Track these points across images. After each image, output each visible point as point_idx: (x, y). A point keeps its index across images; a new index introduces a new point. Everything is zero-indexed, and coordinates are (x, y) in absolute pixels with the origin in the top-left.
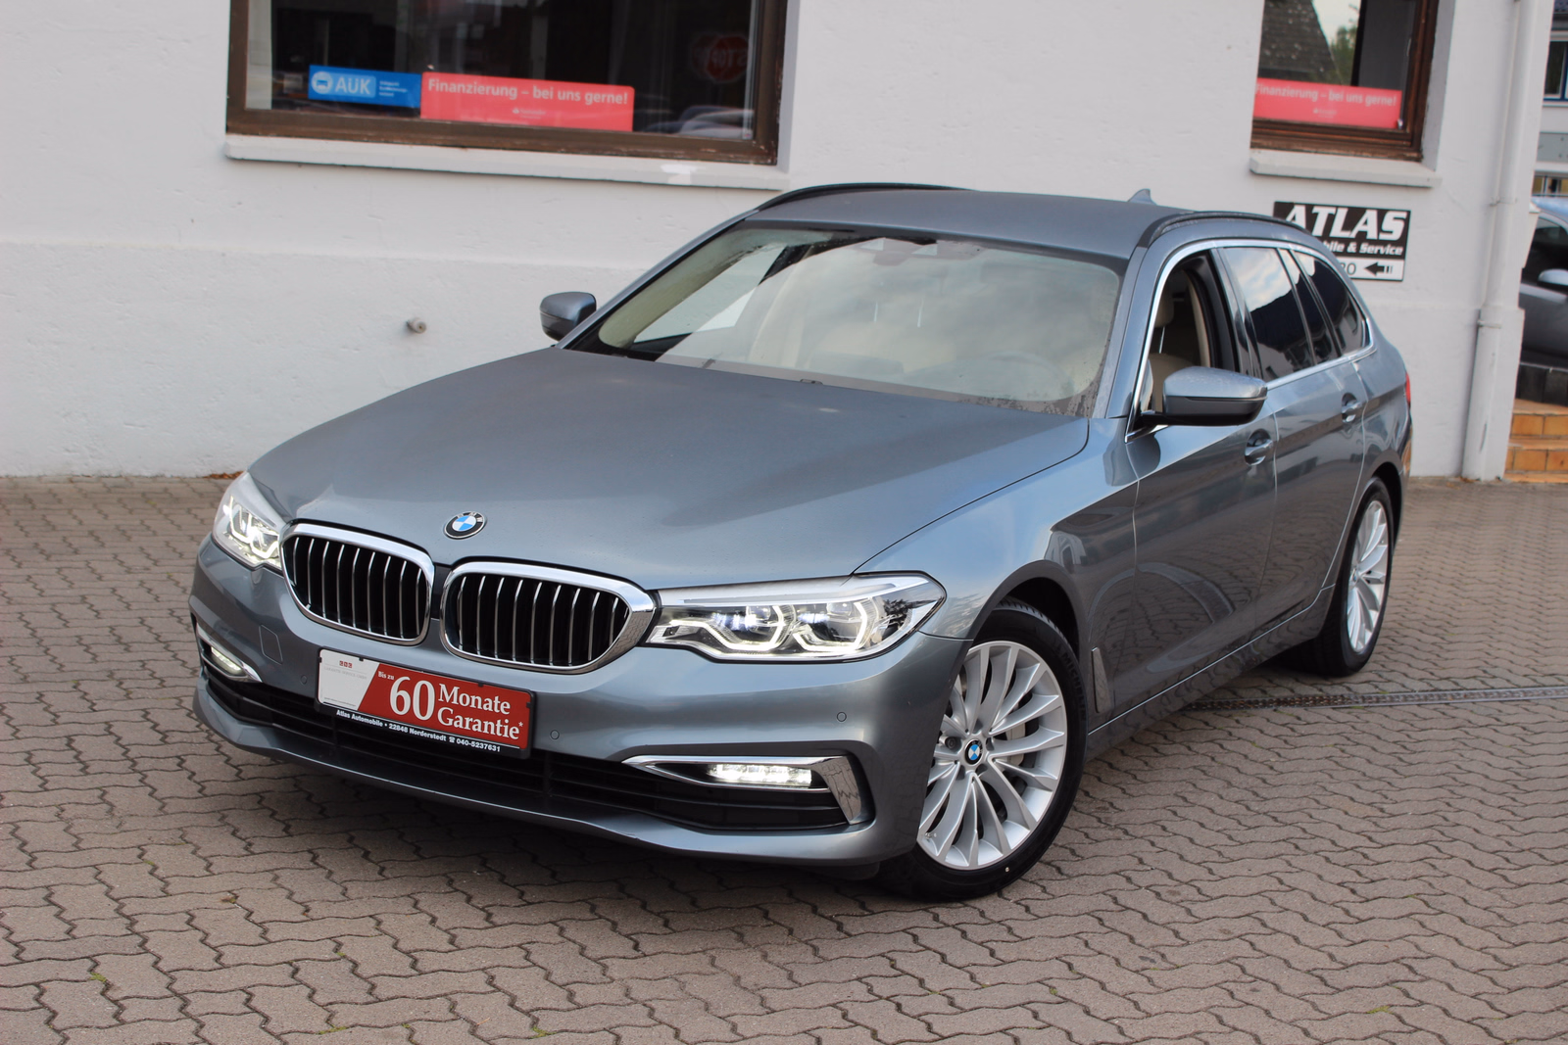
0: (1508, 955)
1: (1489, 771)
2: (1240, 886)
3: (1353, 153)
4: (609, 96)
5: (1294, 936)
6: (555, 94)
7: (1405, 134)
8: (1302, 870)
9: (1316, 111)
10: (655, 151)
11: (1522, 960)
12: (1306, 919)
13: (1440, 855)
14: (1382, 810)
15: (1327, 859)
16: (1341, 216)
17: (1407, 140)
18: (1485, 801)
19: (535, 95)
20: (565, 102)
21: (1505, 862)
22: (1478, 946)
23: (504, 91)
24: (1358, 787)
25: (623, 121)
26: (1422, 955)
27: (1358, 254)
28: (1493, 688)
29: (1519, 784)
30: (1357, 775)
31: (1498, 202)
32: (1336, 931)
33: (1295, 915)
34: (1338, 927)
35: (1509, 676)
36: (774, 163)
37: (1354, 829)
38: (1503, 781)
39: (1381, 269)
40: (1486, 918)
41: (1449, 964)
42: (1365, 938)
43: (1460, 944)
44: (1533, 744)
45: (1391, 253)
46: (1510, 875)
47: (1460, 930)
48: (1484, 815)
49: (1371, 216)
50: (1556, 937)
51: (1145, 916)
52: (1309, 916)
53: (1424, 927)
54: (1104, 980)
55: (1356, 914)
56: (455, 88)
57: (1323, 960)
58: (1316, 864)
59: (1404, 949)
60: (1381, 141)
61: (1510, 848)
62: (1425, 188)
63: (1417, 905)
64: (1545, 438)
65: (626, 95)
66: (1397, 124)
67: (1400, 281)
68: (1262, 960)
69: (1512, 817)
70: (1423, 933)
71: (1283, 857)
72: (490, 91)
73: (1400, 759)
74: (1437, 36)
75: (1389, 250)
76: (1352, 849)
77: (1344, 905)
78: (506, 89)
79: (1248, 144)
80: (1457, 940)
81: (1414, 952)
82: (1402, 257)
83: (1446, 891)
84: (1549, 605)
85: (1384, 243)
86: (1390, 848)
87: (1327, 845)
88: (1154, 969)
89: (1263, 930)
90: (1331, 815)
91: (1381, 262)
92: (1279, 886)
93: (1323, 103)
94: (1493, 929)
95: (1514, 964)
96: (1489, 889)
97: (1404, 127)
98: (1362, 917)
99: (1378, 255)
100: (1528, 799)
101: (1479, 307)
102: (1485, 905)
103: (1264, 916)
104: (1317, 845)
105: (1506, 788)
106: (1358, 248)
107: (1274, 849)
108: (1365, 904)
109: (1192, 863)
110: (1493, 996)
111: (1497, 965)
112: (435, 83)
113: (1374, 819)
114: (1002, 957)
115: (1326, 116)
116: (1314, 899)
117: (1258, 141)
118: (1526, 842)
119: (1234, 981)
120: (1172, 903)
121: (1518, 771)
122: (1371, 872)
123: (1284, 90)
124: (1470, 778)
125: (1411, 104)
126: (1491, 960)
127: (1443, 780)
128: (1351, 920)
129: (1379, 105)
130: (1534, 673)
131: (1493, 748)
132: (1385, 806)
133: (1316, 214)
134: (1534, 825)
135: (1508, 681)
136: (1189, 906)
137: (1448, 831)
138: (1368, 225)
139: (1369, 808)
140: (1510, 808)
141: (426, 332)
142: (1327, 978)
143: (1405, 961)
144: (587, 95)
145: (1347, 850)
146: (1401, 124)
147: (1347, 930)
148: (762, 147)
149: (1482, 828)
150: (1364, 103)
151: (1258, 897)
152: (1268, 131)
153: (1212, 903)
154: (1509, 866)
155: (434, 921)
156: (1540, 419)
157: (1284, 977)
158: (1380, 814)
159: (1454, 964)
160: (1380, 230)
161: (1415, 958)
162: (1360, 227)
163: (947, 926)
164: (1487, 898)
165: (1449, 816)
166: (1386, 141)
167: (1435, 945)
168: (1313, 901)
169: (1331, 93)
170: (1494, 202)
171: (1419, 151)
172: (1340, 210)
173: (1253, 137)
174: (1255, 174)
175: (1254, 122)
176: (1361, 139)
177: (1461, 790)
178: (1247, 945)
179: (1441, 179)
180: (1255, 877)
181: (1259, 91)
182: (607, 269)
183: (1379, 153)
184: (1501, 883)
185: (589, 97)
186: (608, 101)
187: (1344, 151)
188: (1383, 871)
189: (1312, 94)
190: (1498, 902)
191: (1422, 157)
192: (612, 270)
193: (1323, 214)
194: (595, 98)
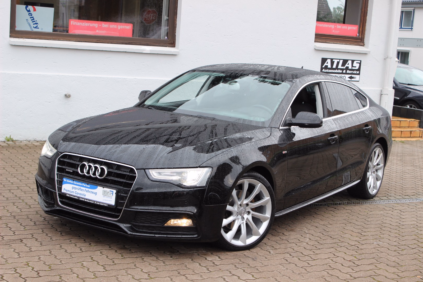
0: (401, 274)
1: (391, 223)
2: (323, 256)
3: (344, 43)
4: (125, 26)
5: (339, 270)
6: (109, 26)
7: (360, 38)
8: (340, 251)
9: (333, 31)
11: (405, 276)
13: (379, 247)
14: (361, 234)
15: (348, 249)
16: (341, 62)
17: (360, 40)
18: (391, 231)
19: (103, 26)
20: (112, 28)
22: (392, 272)
23: (94, 25)
24: (354, 228)
25: (129, 35)
26: (377, 275)
27: (346, 73)
28: (390, 199)
29: (400, 226)
30: (353, 225)
31: (387, 58)
33: (339, 264)
34: (352, 267)
35: (395, 196)
36: (174, 47)
37: (354, 240)
39: (353, 78)
40: (393, 264)
41: (385, 277)
42: (359, 270)
44: (404, 215)
45: (356, 73)
46: (400, 252)
47: (388, 268)
48: (391, 236)
49: (350, 62)
50: (414, 269)
51: (296, 265)
52: (343, 264)
53: (377, 267)
55: (357, 264)
56: (79, 24)
57: (348, 277)
58: (343, 249)
59: (371, 273)
60: (353, 40)
61: (399, 244)
62: (366, 54)
63: (374, 261)
64: (400, 127)
65: (130, 26)
67: (359, 81)
68: (331, 277)
69: (399, 236)
70: (376, 269)
71: (334, 248)
72: (89, 25)
73: (366, 220)
74: (368, 9)
75: (355, 72)
76: (354, 245)
77: (353, 261)
78: (94, 24)
79: (314, 41)
80: (386, 270)
82: (359, 74)
83: (382, 257)
84: (405, 176)
85: (354, 70)
86: (365, 245)
87: (347, 244)
89: (330, 268)
90: (346, 236)
91: (353, 76)
92: (334, 256)
93: (336, 29)
94: (396, 267)
95: (403, 277)
96: (394, 256)
97: (359, 36)
98: (358, 264)
99: (352, 74)
100: (403, 231)
101: (381, 89)
103: (330, 265)
104: (343, 244)
105: (397, 227)
106: (346, 71)
107: (331, 246)
108: (359, 261)
109: (308, 250)
111: (398, 277)
112: (73, 22)
113: (360, 237)
114: (256, 277)
115: (336, 33)
116: (344, 259)
117: (317, 40)
118: (403, 243)
120: (304, 261)
121: (400, 223)
122: (360, 252)
123: (324, 25)
124: (386, 225)
125: (361, 29)
126: (396, 276)
127: (378, 225)
128: (356, 265)
129: (352, 29)
130: (402, 195)
131: (392, 216)
132: (362, 233)
133: (334, 61)
134: (405, 238)
135: (395, 197)
136: (308, 262)
138: (349, 65)
139: (358, 234)
140: (398, 233)
141: (71, 97)
143: (371, 277)
144: (119, 26)
145: (352, 245)
146: (358, 35)
147: (354, 268)
148: (171, 42)
149: (391, 239)
150: (347, 28)
151: (328, 259)
152: (320, 37)
153: (315, 261)
154: (399, 249)
156: (399, 121)
158: (361, 235)
159: (386, 277)
160: (352, 66)
161: (375, 276)
162: (347, 65)
164: (394, 259)
165: (381, 236)
167: (380, 272)
168: (344, 260)
169: (338, 26)
170: (385, 58)
171: (363, 43)
172: (341, 60)
173: (315, 39)
174: (317, 50)
175: (315, 34)
176: (347, 39)
177: (384, 229)
178: (326, 273)
179: (370, 51)
180: (327, 253)
181: (317, 25)
182: (125, 78)
183: (352, 44)
184: (398, 254)
185: (119, 27)
186: (125, 28)
187: (342, 43)
188: (363, 251)
189: (332, 26)
190: (397, 260)
191: (364, 45)
192: (127, 79)
193: (336, 62)
194: (121, 27)
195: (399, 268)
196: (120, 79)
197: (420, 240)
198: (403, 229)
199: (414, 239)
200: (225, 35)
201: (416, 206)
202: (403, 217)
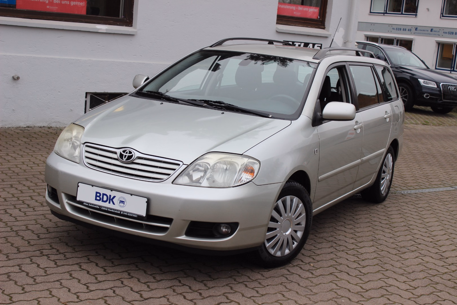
0: (412, 284)
1: (380, 220)
2: (325, 264)
3: (305, 26)
5: (347, 281)
6: (61, 2)
7: (320, 21)
8: (341, 257)
9: (295, 13)
10: (94, 21)
11: (417, 286)
12: (349, 274)
13: (379, 250)
15: (347, 254)
16: (302, 44)
17: (321, 23)
18: (384, 230)
19: (54, 2)
20: (64, 4)
21: (398, 251)
22: (403, 281)
24: (345, 227)
25: (84, 12)
29: (391, 224)
30: (343, 224)
31: (347, 42)
32: (359, 278)
33: (345, 273)
34: (359, 277)
36: (131, 26)
37: (350, 242)
38: (386, 224)
40: (401, 271)
41: (397, 288)
42: (369, 280)
43: (397, 281)
44: (389, 211)
46: (401, 256)
47: (396, 276)
48: (385, 236)
49: (311, 45)
50: (424, 277)
52: (349, 273)
53: (384, 275)
54: (296, 300)
55: (363, 272)
57: (359, 289)
58: (343, 255)
59: (381, 284)
60: (313, 23)
61: (398, 247)
62: (326, 37)
63: (380, 268)
65: (84, 2)
66: (318, 17)
68: (341, 290)
69: (394, 236)
70: (385, 278)
71: (333, 253)
73: (354, 218)
76: (353, 249)
77: (358, 269)
79: (276, 23)
80: (395, 279)
81: (384, 284)
86: (364, 248)
87: (345, 248)
88: (310, 295)
89: (337, 279)
90: (341, 237)
92: (336, 263)
93: (297, 10)
95: (416, 287)
96: (397, 261)
97: (320, 18)
100: (396, 230)
102: (399, 266)
103: (336, 274)
104: (342, 248)
105: (388, 226)
108: (364, 268)
110: (415, 299)
111: (411, 288)
113: (355, 239)
114: (261, 293)
115: (297, 14)
116: (348, 266)
117: (278, 22)
118: (402, 244)
119: (335, 298)
120: (307, 271)
121: (388, 220)
122: (361, 257)
123: (286, 6)
124: (376, 223)
125: (322, 11)
126: (409, 286)
127: (369, 224)
129: (312, 12)
131: (378, 213)
132: (356, 234)
133: (295, 44)
134: (400, 239)
136: (312, 272)
137: (378, 242)
139: (351, 235)
140: (392, 233)
141: (20, 79)
142: (363, 295)
143: (384, 288)
145: (351, 249)
146: (319, 17)
148: (128, 21)
149: (387, 240)
150: (308, 10)
151: (331, 267)
152: (282, 19)
154: (400, 253)
155: (69, 291)
157: (350, 295)
158: (356, 237)
159: (398, 288)
163: (239, 283)
164: (398, 264)
165: (376, 236)
166: (315, 23)
167: (391, 281)
168: (348, 268)
169: (299, 7)
170: (345, 42)
171: (324, 25)
172: (302, 43)
173: (277, 21)
174: (278, 32)
175: (277, 16)
176: (308, 22)
177: (375, 227)
178: (334, 285)
179: (331, 35)
180: (328, 260)
181: (278, 6)
182: (79, 60)
183: (313, 26)
184: (400, 259)
185: (72, 3)
186: (78, 4)
187: (303, 25)
188: (365, 256)
189: (294, 8)
190: (402, 265)
191: (325, 28)
192: (80, 60)
193: (297, 44)
194: (74, 3)
195: (408, 276)
196: (73, 60)
197: (416, 241)
198: (395, 227)
199: (411, 240)
200: (185, 15)
201: (398, 200)
202: (390, 213)
